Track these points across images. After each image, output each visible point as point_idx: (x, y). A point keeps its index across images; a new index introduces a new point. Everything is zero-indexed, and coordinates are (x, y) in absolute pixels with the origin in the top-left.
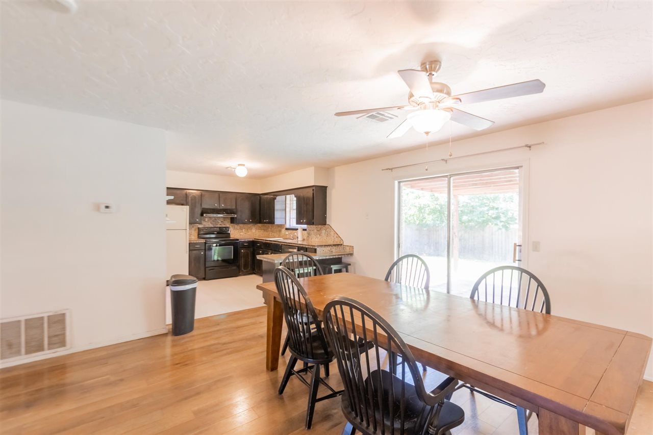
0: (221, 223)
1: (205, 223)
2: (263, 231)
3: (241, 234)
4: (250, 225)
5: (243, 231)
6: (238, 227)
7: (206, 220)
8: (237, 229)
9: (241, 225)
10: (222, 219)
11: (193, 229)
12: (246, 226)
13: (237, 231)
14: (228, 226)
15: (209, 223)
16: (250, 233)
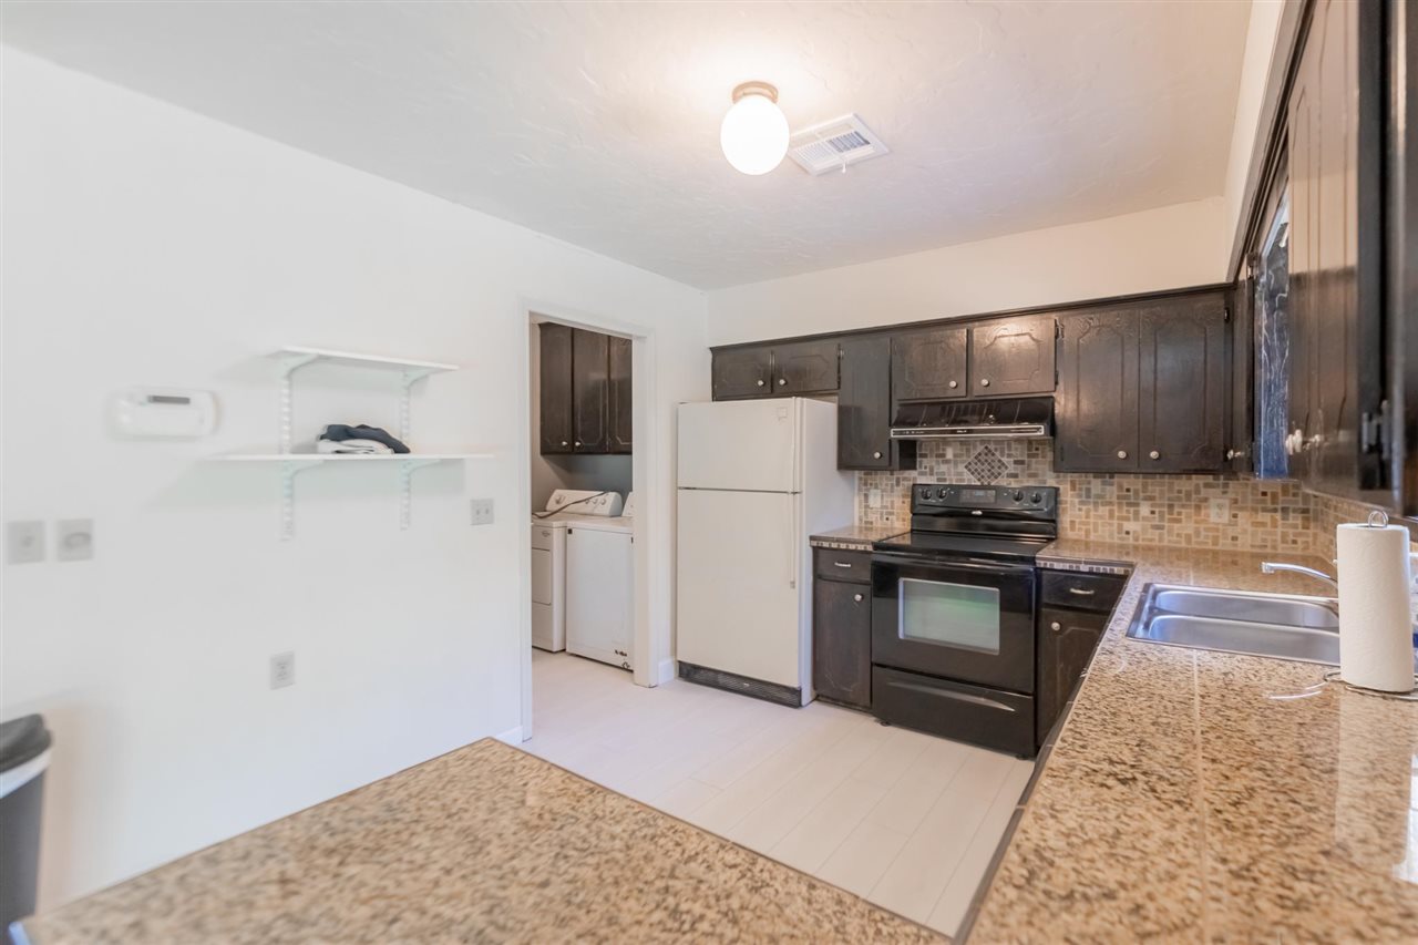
0: (1012, 469)
1: (944, 468)
2: (1295, 519)
3: (1128, 526)
4: (1185, 484)
5: (1145, 510)
6: (1112, 491)
7: (950, 454)
8: (1100, 500)
9: (1129, 482)
10: (1019, 452)
11: (899, 490)
12: (1157, 486)
13: (1103, 510)
14: (1051, 482)
15: (961, 468)
16: (1187, 527)
